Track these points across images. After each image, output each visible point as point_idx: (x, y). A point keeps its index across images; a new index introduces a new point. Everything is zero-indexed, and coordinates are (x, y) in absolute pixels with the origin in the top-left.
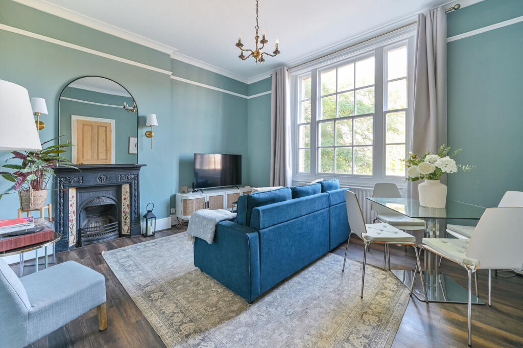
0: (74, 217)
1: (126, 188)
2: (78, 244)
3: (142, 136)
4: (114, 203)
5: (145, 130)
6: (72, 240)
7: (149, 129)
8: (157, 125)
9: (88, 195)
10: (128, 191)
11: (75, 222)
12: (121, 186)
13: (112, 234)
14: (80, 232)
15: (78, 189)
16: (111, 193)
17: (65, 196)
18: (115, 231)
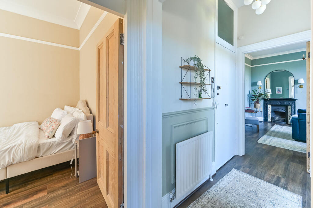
0: (270, 113)
1: (289, 107)
2: (271, 122)
3: (297, 88)
4: (285, 112)
5: (298, 85)
6: (269, 119)
7: (300, 85)
8: (304, 82)
9: (275, 108)
10: (290, 108)
11: (270, 115)
12: (288, 106)
13: (283, 122)
14: (272, 118)
15: (272, 105)
16: (284, 108)
17: (267, 107)
18: (285, 122)
